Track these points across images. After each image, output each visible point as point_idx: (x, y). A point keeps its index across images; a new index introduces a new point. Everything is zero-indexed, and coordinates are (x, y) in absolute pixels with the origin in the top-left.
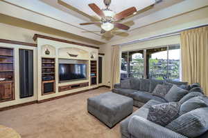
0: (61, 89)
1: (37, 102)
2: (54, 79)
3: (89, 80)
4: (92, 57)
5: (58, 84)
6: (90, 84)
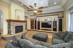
1: (36, 31)
2: (40, 26)
3: (52, 29)
4: (55, 19)
5: (41, 28)
6: (52, 30)
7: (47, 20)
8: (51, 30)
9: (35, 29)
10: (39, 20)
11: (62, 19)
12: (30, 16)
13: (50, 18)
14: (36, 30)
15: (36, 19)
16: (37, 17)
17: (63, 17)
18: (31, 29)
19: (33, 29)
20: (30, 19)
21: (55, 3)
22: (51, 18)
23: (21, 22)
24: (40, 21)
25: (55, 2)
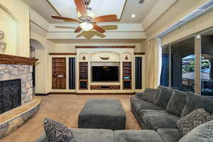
0: (92, 88)
2: (87, 79)
3: (121, 83)
4: (126, 58)
5: (90, 83)
6: (121, 87)
7: (107, 59)
8: (118, 87)
9: (70, 88)
10: (84, 58)
11: (141, 58)
12: (51, 40)
13: (116, 53)
14: (72, 91)
15: (75, 54)
16: (77, 47)
17: (143, 54)
18: (53, 88)
19: (60, 88)
20: (50, 54)
21: (133, 16)
22: (119, 54)
23: (10, 63)
24: (87, 63)
25: (134, 13)
